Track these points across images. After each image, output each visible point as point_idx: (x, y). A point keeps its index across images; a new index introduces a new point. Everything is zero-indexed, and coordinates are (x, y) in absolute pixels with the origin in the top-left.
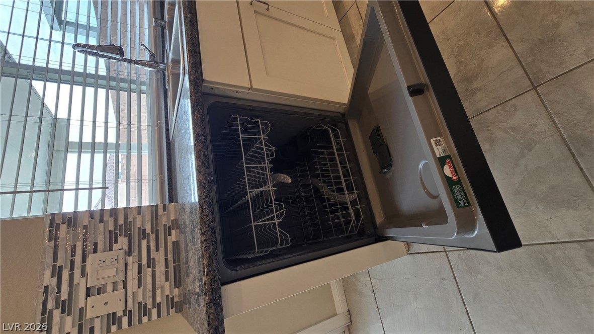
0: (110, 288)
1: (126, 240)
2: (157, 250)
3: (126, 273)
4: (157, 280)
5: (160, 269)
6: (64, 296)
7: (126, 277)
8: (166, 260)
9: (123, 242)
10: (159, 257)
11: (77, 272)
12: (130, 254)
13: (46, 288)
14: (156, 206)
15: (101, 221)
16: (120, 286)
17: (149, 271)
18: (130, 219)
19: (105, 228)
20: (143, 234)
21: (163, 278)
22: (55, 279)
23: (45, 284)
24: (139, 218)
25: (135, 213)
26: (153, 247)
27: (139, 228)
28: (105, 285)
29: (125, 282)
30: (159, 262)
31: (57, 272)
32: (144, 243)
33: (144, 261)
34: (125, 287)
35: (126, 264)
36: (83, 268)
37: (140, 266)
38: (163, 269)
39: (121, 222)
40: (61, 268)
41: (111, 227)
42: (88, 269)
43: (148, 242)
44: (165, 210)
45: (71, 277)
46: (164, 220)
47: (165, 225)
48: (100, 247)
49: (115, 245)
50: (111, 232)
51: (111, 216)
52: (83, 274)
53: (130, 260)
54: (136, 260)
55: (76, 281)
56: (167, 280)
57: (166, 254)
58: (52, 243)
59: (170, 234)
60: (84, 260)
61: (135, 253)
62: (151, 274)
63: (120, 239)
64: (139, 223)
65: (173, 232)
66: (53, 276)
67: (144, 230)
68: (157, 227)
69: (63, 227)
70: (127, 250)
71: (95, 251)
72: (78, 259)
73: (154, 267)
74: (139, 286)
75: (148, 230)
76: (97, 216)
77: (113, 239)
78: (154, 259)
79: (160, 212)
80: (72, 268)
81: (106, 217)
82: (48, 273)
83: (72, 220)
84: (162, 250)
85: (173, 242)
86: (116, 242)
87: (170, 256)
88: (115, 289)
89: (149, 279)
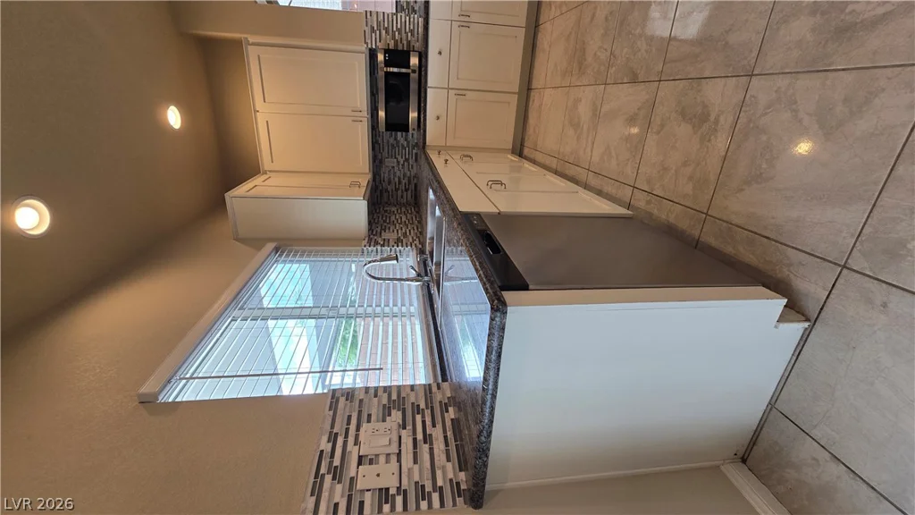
0: (382, 459)
1: (400, 413)
2: (434, 426)
3: (400, 446)
4: (436, 458)
5: (439, 446)
6: (337, 462)
7: (400, 450)
8: (446, 437)
9: (396, 416)
10: (437, 433)
11: (351, 439)
12: (404, 428)
13: (322, 451)
14: (430, 385)
15: (376, 396)
16: (394, 458)
17: (426, 447)
18: (403, 395)
19: (379, 402)
20: (417, 409)
21: (443, 457)
22: (330, 445)
23: (321, 449)
24: (413, 394)
25: (408, 390)
26: (429, 422)
27: (413, 404)
28: (377, 456)
29: (399, 455)
30: (437, 439)
31: (333, 438)
32: (419, 418)
33: (420, 436)
34: (399, 460)
35: (400, 437)
36: (357, 437)
37: (415, 440)
38: (442, 446)
39: (394, 397)
40: (336, 434)
41: (385, 401)
42: (361, 438)
43: (423, 417)
44: (439, 388)
45: (345, 443)
46: (438, 397)
47: (440, 402)
48: (373, 418)
49: (388, 418)
50: (384, 405)
51: (385, 391)
52: (356, 442)
53: (404, 433)
54: (411, 434)
55: (349, 449)
56: (448, 460)
57: (445, 431)
58: (331, 413)
59: (447, 411)
60: (358, 429)
61: (409, 427)
62: (428, 451)
63: (394, 412)
64: (412, 399)
65: (451, 409)
66: (328, 442)
67: (418, 406)
68: (432, 403)
69: (342, 400)
70: (401, 423)
71: (369, 421)
72: (353, 427)
73: (431, 444)
74: (415, 462)
75: (423, 406)
76: (372, 391)
77: (387, 412)
78: (431, 435)
79: (434, 389)
80: (346, 436)
81: (380, 393)
82: (325, 438)
83: (349, 394)
84: (439, 426)
85: (452, 420)
86: (390, 415)
87: (449, 434)
88: (387, 461)
89: (426, 457)
